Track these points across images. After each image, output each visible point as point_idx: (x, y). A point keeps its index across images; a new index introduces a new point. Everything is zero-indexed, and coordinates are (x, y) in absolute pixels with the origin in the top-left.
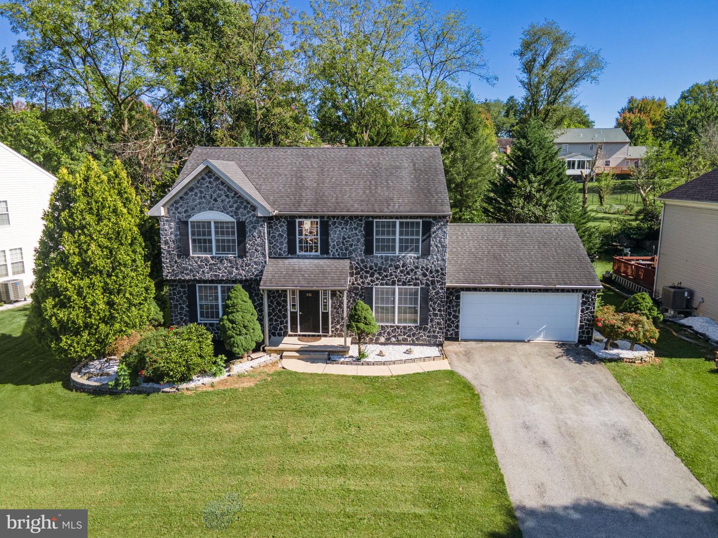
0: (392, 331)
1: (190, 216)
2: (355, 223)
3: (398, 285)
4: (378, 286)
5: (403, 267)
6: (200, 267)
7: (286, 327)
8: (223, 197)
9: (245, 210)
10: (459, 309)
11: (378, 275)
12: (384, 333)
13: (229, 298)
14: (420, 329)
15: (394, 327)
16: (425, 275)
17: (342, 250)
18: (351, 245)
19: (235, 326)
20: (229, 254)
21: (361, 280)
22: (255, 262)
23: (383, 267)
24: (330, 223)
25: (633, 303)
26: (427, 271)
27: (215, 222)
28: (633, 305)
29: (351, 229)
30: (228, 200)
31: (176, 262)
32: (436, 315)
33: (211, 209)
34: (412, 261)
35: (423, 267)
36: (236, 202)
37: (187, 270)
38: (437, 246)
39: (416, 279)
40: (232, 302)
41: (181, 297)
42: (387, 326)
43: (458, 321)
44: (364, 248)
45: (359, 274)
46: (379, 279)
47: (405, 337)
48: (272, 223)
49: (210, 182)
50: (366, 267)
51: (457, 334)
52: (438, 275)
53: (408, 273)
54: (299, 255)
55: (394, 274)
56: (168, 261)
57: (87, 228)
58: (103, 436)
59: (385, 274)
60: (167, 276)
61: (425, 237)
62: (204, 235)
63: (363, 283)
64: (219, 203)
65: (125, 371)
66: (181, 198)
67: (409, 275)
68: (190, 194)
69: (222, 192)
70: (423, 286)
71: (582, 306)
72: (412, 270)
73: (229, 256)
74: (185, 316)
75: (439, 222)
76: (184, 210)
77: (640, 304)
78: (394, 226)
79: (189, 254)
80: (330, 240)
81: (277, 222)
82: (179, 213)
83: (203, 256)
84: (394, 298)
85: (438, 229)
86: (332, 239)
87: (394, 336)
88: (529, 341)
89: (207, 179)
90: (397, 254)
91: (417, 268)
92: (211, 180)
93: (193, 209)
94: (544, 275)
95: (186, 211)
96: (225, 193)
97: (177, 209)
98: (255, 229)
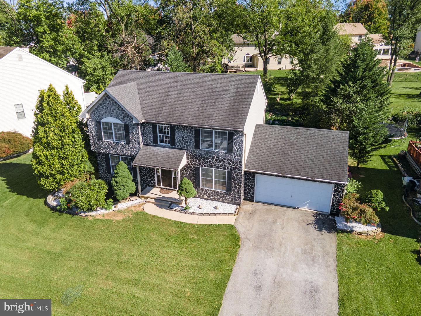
0: (211, 193)
1: (101, 119)
2: (189, 129)
3: (214, 168)
4: (203, 167)
5: (217, 157)
6: (108, 147)
7: (155, 183)
8: (117, 110)
9: (128, 118)
10: (254, 184)
11: (202, 161)
12: (207, 193)
13: (116, 169)
14: (227, 194)
15: (212, 191)
16: (229, 164)
17: (183, 144)
18: (187, 142)
19: (117, 184)
20: (122, 141)
21: (193, 162)
22: (135, 147)
23: (206, 156)
24: (175, 128)
25: (369, 196)
26: (231, 162)
27: (113, 123)
28: (369, 198)
29: (187, 133)
30: (119, 112)
31: (96, 143)
32: (236, 187)
33: (111, 116)
34: (222, 155)
35: (228, 159)
36: (123, 113)
37: (102, 147)
38: (237, 148)
39: (225, 165)
40: (117, 171)
41: (103, 160)
42: (208, 190)
43: (254, 191)
44: (194, 144)
45: (192, 159)
46: (203, 163)
47: (218, 197)
48: (144, 125)
49: (109, 101)
50: (196, 155)
51: (253, 197)
52: (238, 165)
53: (220, 162)
54: (159, 145)
55: (211, 161)
56: (93, 142)
57: (49, 124)
58: (44, 238)
59: (207, 160)
60: (93, 150)
61: (229, 142)
62: (109, 129)
63: (194, 164)
64: (114, 114)
65: (64, 202)
66: (96, 109)
67: (221, 163)
68: (100, 107)
69: (116, 107)
70: (229, 170)
71: (334, 193)
72: (222, 160)
73: (122, 142)
74: (105, 170)
75: (238, 133)
76: (98, 116)
77: (373, 198)
78: (212, 133)
79: (102, 140)
80: (176, 138)
81: (147, 125)
82: (96, 117)
83: (109, 141)
84: (212, 175)
85: (238, 138)
86: (176, 137)
87: (212, 196)
88: (298, 208)
89: (108, 99)
90: (213, 150)
91: (225, 159)
92: (110, 100)
93: (102, 115)
94: (310, 169)
95: (99, 116)
96: (117, 107)
97: (95, 114)
98: (134, 129)
